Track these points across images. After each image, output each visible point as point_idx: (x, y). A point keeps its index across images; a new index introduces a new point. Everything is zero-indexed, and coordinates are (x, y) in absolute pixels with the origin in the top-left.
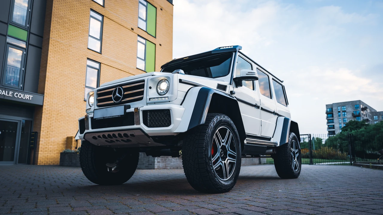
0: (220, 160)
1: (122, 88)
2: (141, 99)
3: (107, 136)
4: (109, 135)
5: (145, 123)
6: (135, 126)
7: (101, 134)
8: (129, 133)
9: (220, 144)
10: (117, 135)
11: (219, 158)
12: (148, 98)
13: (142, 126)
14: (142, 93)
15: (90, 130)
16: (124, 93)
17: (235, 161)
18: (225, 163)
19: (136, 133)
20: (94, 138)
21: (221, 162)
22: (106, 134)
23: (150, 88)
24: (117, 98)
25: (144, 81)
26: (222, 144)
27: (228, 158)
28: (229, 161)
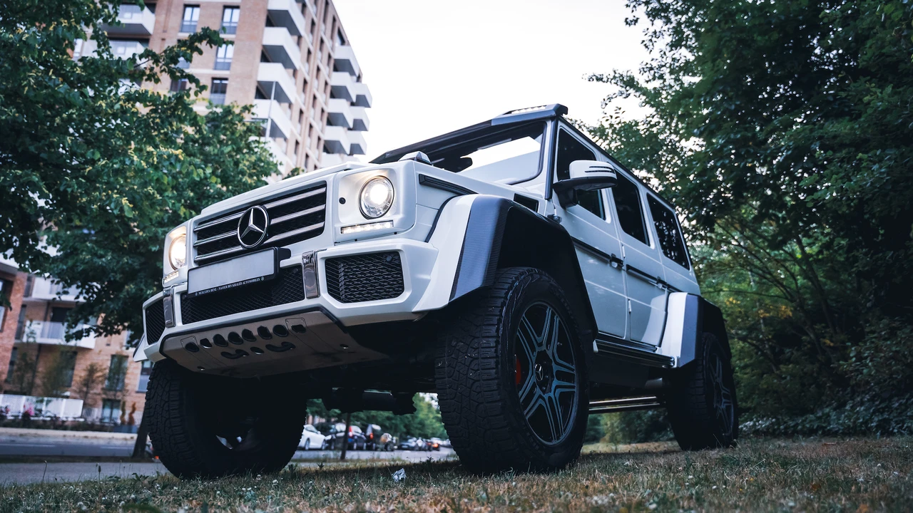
0: (538, 391)
1: (265, 208)
2: (320, 231)
3: (226, 339)
4: (233, 336)
5: (333, 291)
6: (306, 303)
7: (210, 336)
8: (289, 324)
9: (533, 349)
10: (255, 333)
11: (534, 386)
12: (338, 226)
13: (326, 300)
14: (321, 216)
15: (180, 326)
16: (270, 220)
18: (550, 398)
19: (309, 321)
20: (191, 347)
21: (540, 397)
22: (225, 333)
23: (342, 201)
24: (251, 237)
25: (324, 184)
26: (538, 349)
27: (555, 383)
28: (559, 391)
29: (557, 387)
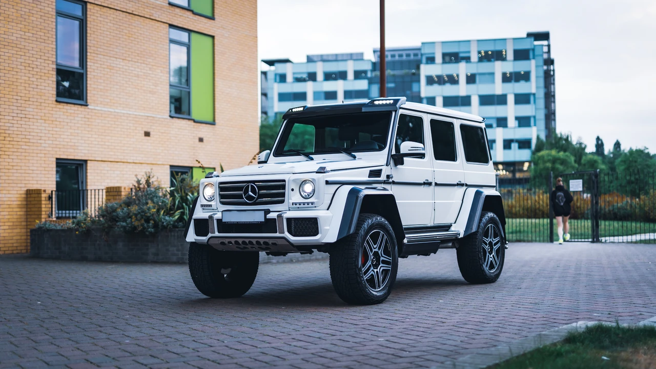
0: (372, 268)
1: (255, 185)
2: (282, 202)
3: (241, 243)
4: (244, 243)
5: (290, 232)
6: (277, 235)
7: (233, 241)
8: (270, 242)
9: (371, 251)
10: (255, 243)
11: (370, 266)
12: (291, 201)
13: (287, 235)
14: (283, 195)
15: (217, 234)
16: (259, 191)
17: (390, 267)
18: (377, 272)
19: (279, 242)
20: (223, 243)
21: (372, 270)
22: (240, 241)
23: (293, 190)
24: (250, 198)
25: (284, 181)
26: (374, 250)
27: (381, 265)
28: (382, 268)
29: (381, 267)
